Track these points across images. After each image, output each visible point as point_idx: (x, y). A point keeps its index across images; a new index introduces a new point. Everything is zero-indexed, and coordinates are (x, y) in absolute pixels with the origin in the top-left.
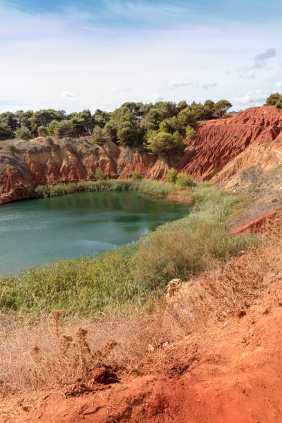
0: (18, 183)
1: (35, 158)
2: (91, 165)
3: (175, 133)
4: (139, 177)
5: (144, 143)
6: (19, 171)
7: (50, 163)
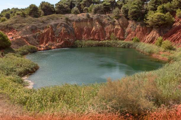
0: (66, 38)
1: (78, 25)
2: (109, 31)
3: (167, 14)
4: (138, 41)
5: (144, 19)
6: (68, 32)
7: (85, 29)
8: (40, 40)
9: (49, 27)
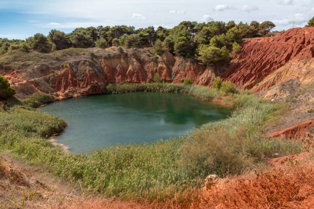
0: (94, 81)
1: (108, 62)
2: (151, 70)
3: (223, 48)
4: (190, 83)
5: (195, 55)
6: (96, 72)
7: (119, 68)
8: (56, 85)
9: (66, 67)
